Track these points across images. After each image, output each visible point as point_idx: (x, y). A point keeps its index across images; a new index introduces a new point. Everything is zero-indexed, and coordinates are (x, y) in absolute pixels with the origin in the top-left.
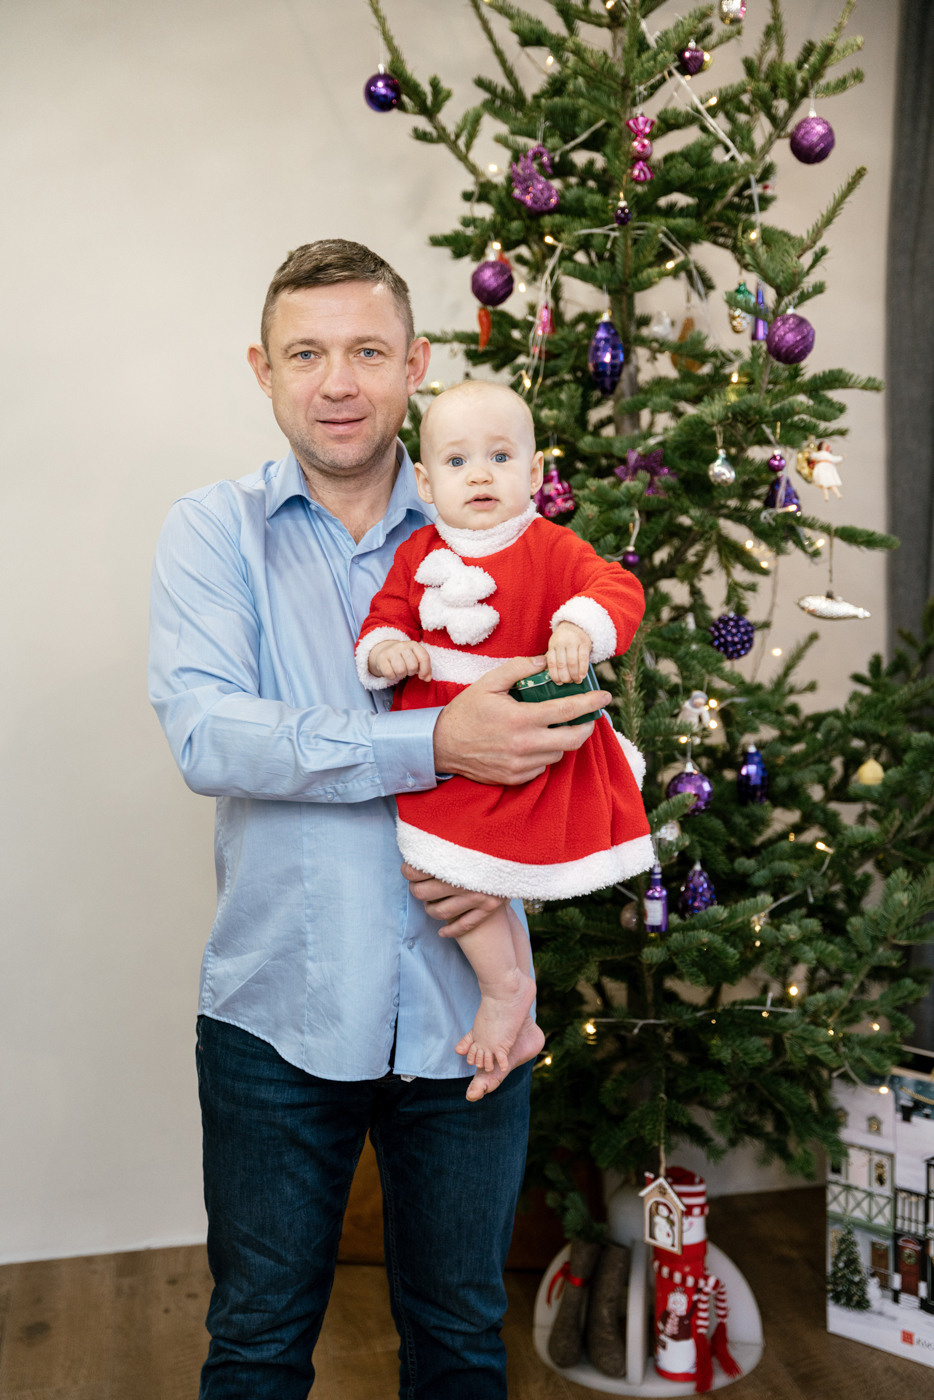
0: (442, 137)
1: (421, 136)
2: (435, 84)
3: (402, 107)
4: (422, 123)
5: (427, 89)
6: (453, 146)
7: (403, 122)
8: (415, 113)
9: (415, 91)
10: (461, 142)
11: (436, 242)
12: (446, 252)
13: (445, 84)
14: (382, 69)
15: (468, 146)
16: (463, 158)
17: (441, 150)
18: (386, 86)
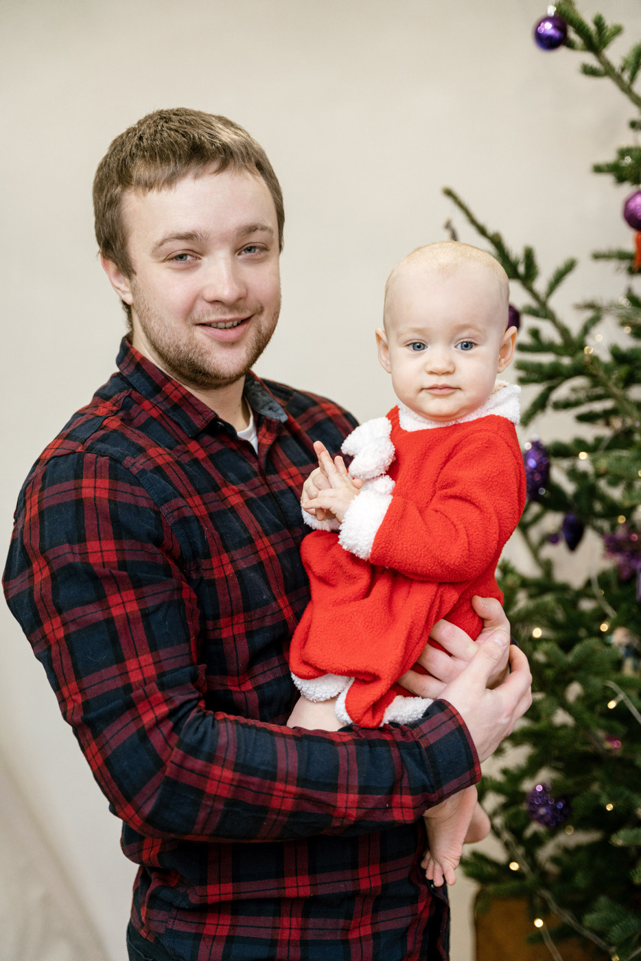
0: (608, 71)
1: (589, 71)
2: (599, 23)
3: (571, 45)
4: (590, 59)
5: (592, 27)
6: (618, 79)
7: (571, 60)
8: (583, 50)
9: (581, 29)
10: (626, 76)
11: (598, 169)
12: (608, 179)
13: (609, 22)
14: (551, 11)
15: (633, 77)
16: (627, 90)
17: (607, 84)
18: (555, 27)
